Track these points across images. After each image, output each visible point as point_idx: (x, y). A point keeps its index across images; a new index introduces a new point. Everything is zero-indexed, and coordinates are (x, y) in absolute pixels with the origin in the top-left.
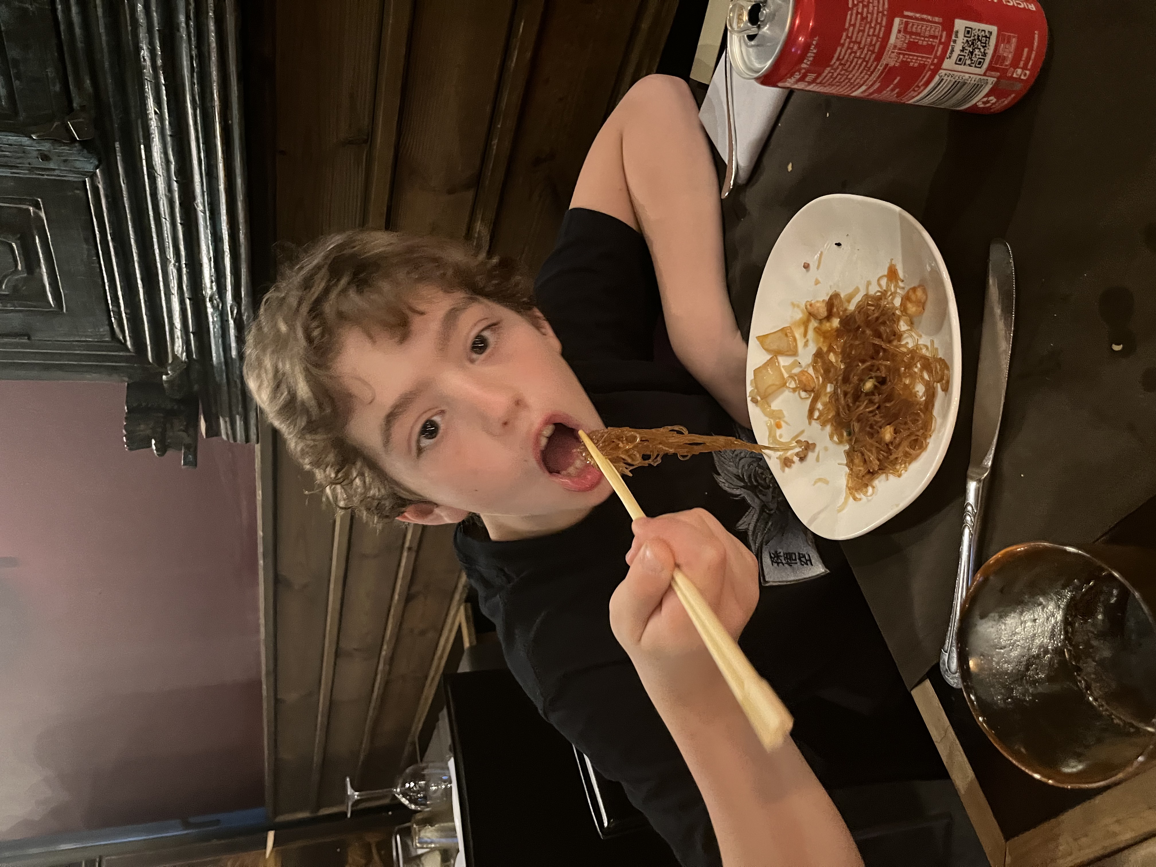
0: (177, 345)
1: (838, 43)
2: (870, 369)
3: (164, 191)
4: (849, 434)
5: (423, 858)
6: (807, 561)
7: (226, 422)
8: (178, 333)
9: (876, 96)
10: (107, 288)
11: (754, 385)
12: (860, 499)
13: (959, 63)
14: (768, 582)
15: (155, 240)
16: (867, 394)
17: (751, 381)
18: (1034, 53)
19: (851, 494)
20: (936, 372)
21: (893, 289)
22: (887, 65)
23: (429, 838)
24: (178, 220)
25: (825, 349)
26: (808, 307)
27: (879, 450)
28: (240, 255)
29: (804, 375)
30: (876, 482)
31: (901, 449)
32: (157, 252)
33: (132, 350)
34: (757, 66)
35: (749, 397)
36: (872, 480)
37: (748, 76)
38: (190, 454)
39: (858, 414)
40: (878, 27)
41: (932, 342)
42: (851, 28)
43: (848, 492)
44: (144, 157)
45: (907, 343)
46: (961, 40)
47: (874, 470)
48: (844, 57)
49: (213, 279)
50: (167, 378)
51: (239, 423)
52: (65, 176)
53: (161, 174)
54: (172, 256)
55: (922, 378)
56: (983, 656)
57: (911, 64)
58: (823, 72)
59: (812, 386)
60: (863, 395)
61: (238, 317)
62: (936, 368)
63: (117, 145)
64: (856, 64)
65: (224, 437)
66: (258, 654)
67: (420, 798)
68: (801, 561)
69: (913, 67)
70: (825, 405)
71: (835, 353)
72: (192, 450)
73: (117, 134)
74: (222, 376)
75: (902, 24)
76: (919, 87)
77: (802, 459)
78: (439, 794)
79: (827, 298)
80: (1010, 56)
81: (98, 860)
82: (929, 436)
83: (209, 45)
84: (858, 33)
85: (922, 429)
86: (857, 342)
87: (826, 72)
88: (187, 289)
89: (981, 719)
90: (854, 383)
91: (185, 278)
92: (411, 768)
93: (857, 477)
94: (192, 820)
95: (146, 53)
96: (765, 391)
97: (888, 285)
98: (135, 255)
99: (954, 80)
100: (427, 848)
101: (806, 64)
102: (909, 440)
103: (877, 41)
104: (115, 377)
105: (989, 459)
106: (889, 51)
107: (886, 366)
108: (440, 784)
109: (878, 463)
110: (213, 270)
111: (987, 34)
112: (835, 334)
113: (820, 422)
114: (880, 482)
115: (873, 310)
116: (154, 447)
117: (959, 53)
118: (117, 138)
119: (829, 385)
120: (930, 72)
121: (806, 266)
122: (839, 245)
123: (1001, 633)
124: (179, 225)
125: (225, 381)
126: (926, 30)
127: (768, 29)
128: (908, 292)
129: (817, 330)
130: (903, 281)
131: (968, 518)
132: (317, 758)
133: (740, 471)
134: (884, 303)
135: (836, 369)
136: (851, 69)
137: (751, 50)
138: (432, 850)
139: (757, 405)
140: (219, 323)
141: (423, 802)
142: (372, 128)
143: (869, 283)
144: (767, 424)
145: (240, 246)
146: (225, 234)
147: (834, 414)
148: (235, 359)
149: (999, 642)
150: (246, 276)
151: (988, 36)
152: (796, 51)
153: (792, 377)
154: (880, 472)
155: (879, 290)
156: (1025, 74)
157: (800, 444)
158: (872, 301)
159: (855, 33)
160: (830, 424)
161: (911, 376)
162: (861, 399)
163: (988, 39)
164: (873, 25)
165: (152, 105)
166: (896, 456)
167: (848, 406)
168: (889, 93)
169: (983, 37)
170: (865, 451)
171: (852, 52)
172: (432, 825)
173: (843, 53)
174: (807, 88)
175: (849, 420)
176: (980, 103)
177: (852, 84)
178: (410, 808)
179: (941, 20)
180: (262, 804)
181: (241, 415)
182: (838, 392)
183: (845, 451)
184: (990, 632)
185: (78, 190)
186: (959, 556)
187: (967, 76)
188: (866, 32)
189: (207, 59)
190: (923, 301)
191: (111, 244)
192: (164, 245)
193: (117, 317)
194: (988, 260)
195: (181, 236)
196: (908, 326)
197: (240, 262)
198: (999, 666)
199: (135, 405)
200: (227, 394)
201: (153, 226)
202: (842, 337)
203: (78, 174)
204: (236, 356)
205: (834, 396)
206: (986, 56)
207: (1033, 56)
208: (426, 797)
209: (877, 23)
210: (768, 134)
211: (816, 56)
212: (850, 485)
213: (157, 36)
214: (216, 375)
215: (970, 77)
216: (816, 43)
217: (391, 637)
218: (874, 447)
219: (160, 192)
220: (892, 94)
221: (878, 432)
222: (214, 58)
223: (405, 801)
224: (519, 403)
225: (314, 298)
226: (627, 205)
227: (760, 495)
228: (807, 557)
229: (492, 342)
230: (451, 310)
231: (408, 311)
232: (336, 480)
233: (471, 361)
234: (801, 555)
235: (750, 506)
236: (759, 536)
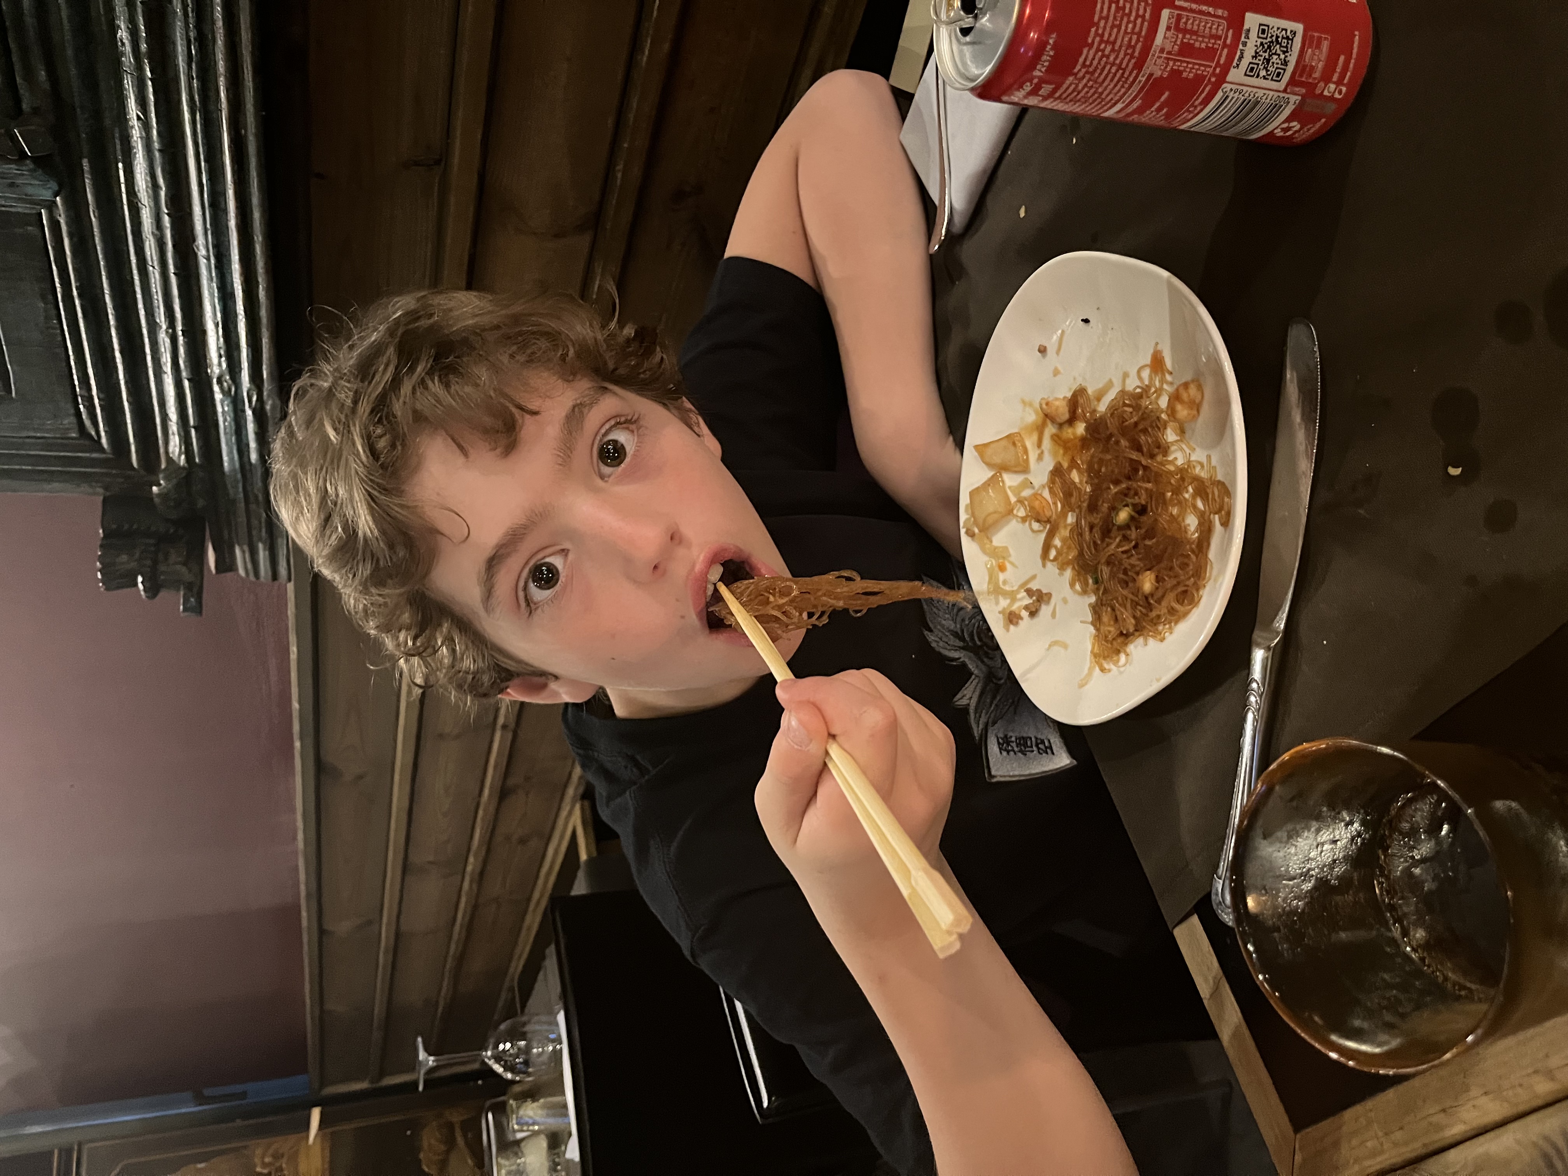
0: (172, 444)
1: (1084, 42)
2: (1125, 494)
3: (150, 228)
4: (1096, 582)
5: (523, 1144)
6: (1046, 748)
7: (243, 552)
8: (173, 427)
9: (1135, 117)
10: (72, 363)
11: (970, 511)
12: (1109, 670)
13: (1250, 74)
14: (994, 777)
15: (139, 296)
16: (1120, 528)
17: (967, 506)
18: (1353, 62)
19: (1097, 663)
20: (1214, 499)
21: (1157, 384)
22: (1151, 75)
23: (530, 1117)
24: (172, 269)
25: (1065, 465)
26: (1044, 406)
27: (1135, 604)
28: (260, 318)
29: (1037, 499)
30: (1131, 648)
31: (1164, 603)
32: (142, 313)
33: (108, 450)
34: (974, 71)
35: (963, 528)
36: (1126, 644)
37: (958, 85)
38: (193, 597)
39: (1107, 555)
40: (1139, 21)
41: (1209, 457)
42: (1102, 23)
43: (1093, 660)
44: (122, 179)
45: (1176, 459)
46: (1253, 40)
47: (1128, 630)
48: (1091, 63)
49: (222, 352)
50: (159, 490)
51: (263, 555)
52: (11, 206)
53: (146, 204)
54: (163, 319)
55: (1195, 507)
56: (1266, 890)
57: (1185, 75)
58: (1063, 83)
59: (1048, 514)
60: (1116, 527)
61: (258, 406)
62: (1214, 494)
63: (85, 163)
64: (1109, 73)
65: (242, 572)
66: (297, 868)
67: (520, 1063)
68: (1039, 749)
69: (1186, 79)
70: (1064, 541)
71: (1079, 470)
72: (195, 590)
73: (86, 149)
74: (236, 487)
75: (1173, 18)
76: (1196, 107)
77: (1033, 614)
78: (545, 1058)
79: (1069, 395)
80: (1321, 65)
81: (76, 1148)
82: (1202, 586)
83: (213, 23)
84: (1112, 29)
85: (1193, 576)
86: (1108, 457)
87: (1068, 82)
88: (186, 366)
89: (1261, 977)
90: (1103, 513)
91: (182, 350)
92: (508, 1022)
93: (1107, 641)
94: (207, 1092)
95: (124, 34)
96: (985, 520)
97: (1151, 379)
98: (111, 317)
99: (1243, 98)
100: (528, 1130)
101: (1040, 71)
102: (1176, 592)
103: (1138, 41)
104: (85, 487)
105: (1281, 619)
106: (1153, 55)
107: (1146, 489)
108: (547, 1045)
109: (1133, 621)
110: (221, 340)
111: (1289, 34)
112: (1079, 444)
113: (1057, 564)
114: (1136, 647)
115: (1131, 413)
116: (141, 586)
117: (1250, 60)
118: (85, 152)
119: (1070, 514)
120: (1209, 87)
121: (1043, 350)
122: (1086, 321)
123: (1290, 859)
124: (172, 275)
125: (241, 495)
126: (1205, 26)
127: (988, 20)
128: (1177, 390)
129: (1056, 438)
130: (1171, 373)
131: (1253, 699)
132: (379, 1009)
133: (958, 626)
134: (1145, 402)
135: (1080, 493)
136: (1101, 80)
137: (965, 48)
138: (535, 1134)
139: (973, 540)
140: (232, 415)
141: (524, 1069)
142: (448, 143)
143: (1126, 375)
144: (986, 565)
145: (259, 307)
146: (238, 289)
147: (1077, 554)
148: (255, 465)
149: (1287, 871)
150: (269, 349)
151: (1291, 37)
152: (1026, 52)
153: (1020, 501)
154: (1137, 634)
155: (1140, 384)
156: (1340, 92)
157: (1030, 593)
158: (1130, 399)
159: (1108, 29)
160: (1071, 567)
161: (1180, 503)
162: (1112, 535)
163: (1290, 42)
164: (1132, 18)
165: (134, 108)
166: (1158, 613)
167: (1095, 543)
168: (1154, 113)
169: (1283, 38)
170: (1117, 605)
171: (1103, 56)
172: (534, 1100)
173: (1090, 57)
174: (1043, 105)
175: (1095, 562)
176: (1279, 130)
177: (1103, 100)
178: (504, 1077)
179: (1226, 14)
180: (304, 1070)
181: (264, 543)
182: (1081, 524)
183: (1090, 605)
184: (1276, 857)
185: (30, 226)
186: (1239, 750)
187: (1260, 93)
188: (1123, 28)
189: (211, 44)
190: (1197, 401)
191: (77, 302)
192: (152, 303)
193: (86, 403)
194: (1285, 348)
195: (175, 291)
196: (1177, 435)
197: (260, 329)
198: (1286, 903)
199: (114, 526)
200: (244, 514)
201: (136, 277)
202: (1088, 449)
203: (31, 204)
204: (257, 461)
205: (1077, 529)
206: (1287, 65)
207: (1351, 65)
208: (526, 1063)
209: (1137, 16)
210: (993, 164)
211: (1054, 59)
212: (1096, 650)
213: (139, 10)
214: (229, 486)
215: (1265, 94)
216: (1054, 42)
217: (480, 846)
218: (1129, 600)
219: (146, 229)
220: (1158, 116)
221: (1134, 580)
222: (220, 42)
223: (498, 1069)
224: (674, 537)
225: (377, 393)
226: (804, 254)
227: (985, 660)
228: (1047, 744)
229: (630, 449)
230: (574, 407)
231: (514, 410)
232: (414, 650)
233: (602, 477)
234: (1039, 741)
235: (972, 674)
236: (983, 715)
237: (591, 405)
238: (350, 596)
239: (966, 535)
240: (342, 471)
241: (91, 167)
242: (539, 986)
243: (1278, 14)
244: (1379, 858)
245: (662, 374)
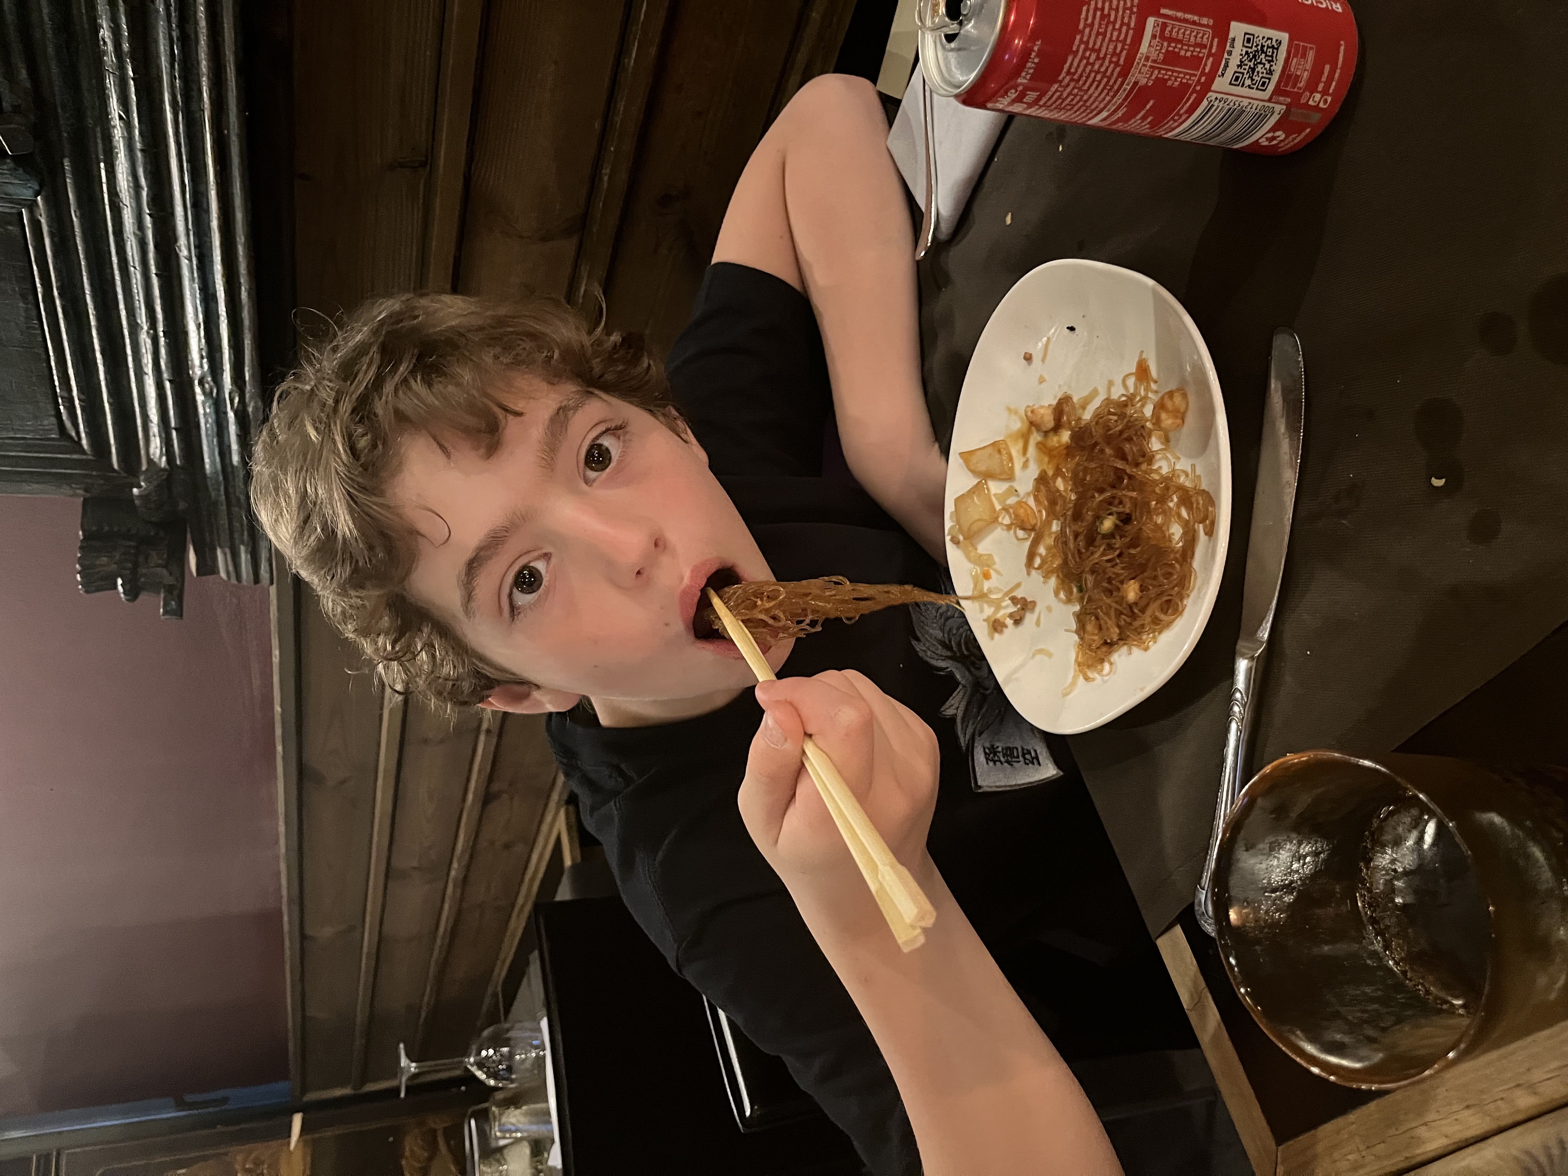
0: (153, 445)
1: (1069, 50)
2: (1110, 502)
3: (132, 228)
4: (1080, 590)
5: (505, 1151)
6: (1033, 758)
7: (225, 554)
8: (154, 429)
9: (1120, 126)
10: (53, 364)
11: (955, 519)
12: (1093, 680)
13: (1235, 83)
14: (980, 787)
15: (120, 297)
16: (1105, 536)
17: (952, 513)
18: (1338, 71)
19: (1080, 671)
20: (1198, 508)
21: (1143, 393)
22: (1136, 83)
23: (513, 1124)
24: (153, 269)
25: (1050, 473)
26: (1029, 414)
27: (1119, 613)
28: (242, 320)
29: (1022, 507)
30: (1115, 657)
31: (1149, 612)
32: (123, 313)
33: (89, 452)
34: (959, 77)
35: (948, 535)
36: (1110, 653)
37: (944, 92)
38: (173, 600)
39: (1091, 563)
40: (1124, 29)
41: (1193, 466)
42: (1087, 30)
43: (1077, 669)
44: (104, 179)
45: (1160, 467)
46: (1239, 49)
47: (1112, 641)
48: (1076, 71)
49: (204, 354)
50: (139, 492)
51: (244, 556)
53: (128, 204)
54: (144, 320)
55: (1179, 516)
56: (1248, 902)
57: (1169, 83)
58: (1049, 90)
59: (1033, 522)
60: (1100, 536)
61: (240, 408)
62: (1198, 503)
63: (67, 162)
64: (1094, 80)
65: (223, 575)
66: (278, 873)
67: (503, 1069)
68: (1025, 759)
69: (1171, 87)
70: (1049, 549)
71: (1064, 478)
72: (176, 593)
73: (67, 147)
74: (218, 489)
75: (1158, 26)
76: (1181, 116)
77: (1018, 622)
78: (527, 1065)
79: (1054, 402)
80: (1306, 75)
81: (55, 1153)
82: (1186, 596)
83: (196, 23)
84: (1097, 37)
85: (1177, 586)
86: (1093, 465)
87: (1053, 89)
88: (167, 368)
89: (1242, 990)
90: (1087, 521)
91: (163, 351)
92: (491, 1029)
93: (1091, 650)
94: (189, 1098)
95: (107, 33)
96: (969, 529)
97: (1136, 388)
98: (91, 317)
99: (1228, 107)
100: (510, 1138)
101: (1024, 78)
102: (1160, 602)
103: (1122, 49)
104: (66, 490)
105: (1265, 629)
106: (1138, 64)
107: (1131, 498)
108: (530, 1052)
109: (1117, 631)
110: (203, 341)
111: (1274, 43)
112: (1065, 452)
113: (1042, 572)
114: (1120, 656)
115: (1116, 421)
116: (120, 589)
117: (1236, 69)
118: (67, 151)
119: (1055, 522)
120: (1194, 95)
121: (1028, 358)
122: (1072, 329)
123: (1272, 871)
124: (154, 276)
125: (223, 498)
126: (1190, 35)
127: (973, 27)
128: (1162, 398)
129: (1041, 446)
130: (1156, 382)
131: (1236, 709)
132: (361, 1015)
133: (946, 635)
134: (1130, 411)
135: (1065, 501)
136: (1085, 87)
137: (951, 55)
138: (517, 1141)
139: (958, 547)
140: (214, 417)
141: (507, 1075)
142: (433, 145)
143: (1111, 384)
144: (971, 573)
145: (241, 308)
146: (220, 291)
147: (1061, 562)
148: (237, 467)
149: (1269, 883)
150: (252, 351)
151: (1276, 46)
152: (1010, 59)
153: (1005, 509)
154: (1121, 643)
155: (1124, 393)
156: (1326, 102)
157: (1015, 601)
158: (1115, 409)
159: (1093, 37)
160: (1055, 575)
161: (1164, 513)
162: (1097, 543)
163: (1275, 51)
164: (1117, 26)
165: (116, 107)
166: (1142, 622)
167: (1079, 552)
168: (1139, 122)
169: (1268, 47)
170: (1101, 614)
171: (1088, 63)
172: (517, 1107)
173: (1075, 64)
174: (1027, 112)
175: (1080, 570)
176: (1263, 139)
177: (1087, 107)
178: (487, 1084)
179: (1211, 22)
180: (284, 1075)
181: (246, 546)
182: (1066, 532)
183: (1074, 613)
184: (1258, 870)
185: (12, 225)
186: (1223, 760)
187: (1245, 102)
188: (1108, 35)
189: (193, 43)
190: (1182, 410)
191: (58, 302)
192: (133, 304)
193: (67, 404)
194: (1269, 358)
195: (157, 292)
196: (1162, 443)
197: (243, 331)
198: (1269, 915)
199: (94, 528)
200: (226, 517)
201: (118, 278)
202: (1073, 457)
203: (12, 203)
204: (238, 462)
205: (1061, 537)
206: (1272, 75)
207: (1337, 76)
208: (509, 1069)
209: (1122, 24)
210: (980, 171)
211: (1038, 68)
212: (1080, 659)
213: (122, 9)
214: (211, 489)
215: (1250, 103)
216: (1039, 50)
217: (463, 851)
218: (1113, 609)
219: (127, 229)
220: (1143, 124)
221: (1118, 589)
222: (203, 42)
223: (481, 1075)
224: (658, 543)
225: (359, 392)
226: (790, 258)
227: (972, 669)
228: (1033, 754)
229: (615, 453)
230: (559, 409)
231: (496, 410)
232: (392, 654)
233: (587, 481)
234: (1025, 752)
235: (958, 684)
236: (970, 724)
237: (576, 408)
238: (328, 598)
239: (951, 543)
240: (321, 469)
241: (72, 166)
242: (523, 992)
243: (1261, 21)
244: (1361, 870)
245: (648, 381)
